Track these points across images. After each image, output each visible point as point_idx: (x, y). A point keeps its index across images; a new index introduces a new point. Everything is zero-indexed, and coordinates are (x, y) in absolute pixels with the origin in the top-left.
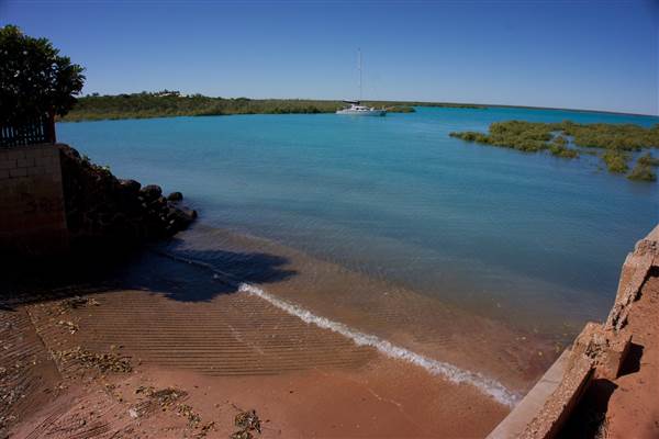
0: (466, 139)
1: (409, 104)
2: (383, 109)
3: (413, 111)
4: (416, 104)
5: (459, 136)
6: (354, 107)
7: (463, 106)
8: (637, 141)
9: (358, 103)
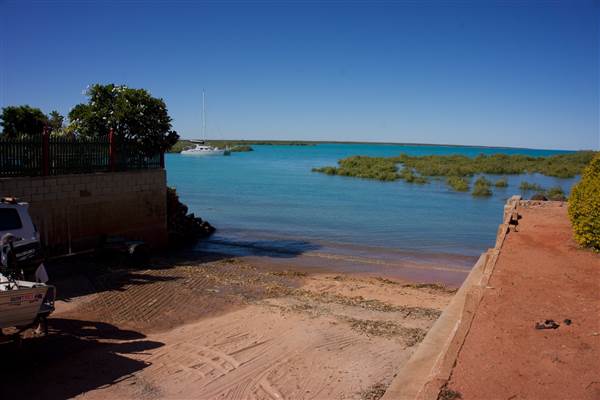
0: (329, 173)
1: (244, 142)
2: (227, 149)
3: (251, 150)
4: (252, 142)
5: (322, 171)
6: (198, 147)
7: (292, 143)
8: (469, 168)
9: (203, 143)
